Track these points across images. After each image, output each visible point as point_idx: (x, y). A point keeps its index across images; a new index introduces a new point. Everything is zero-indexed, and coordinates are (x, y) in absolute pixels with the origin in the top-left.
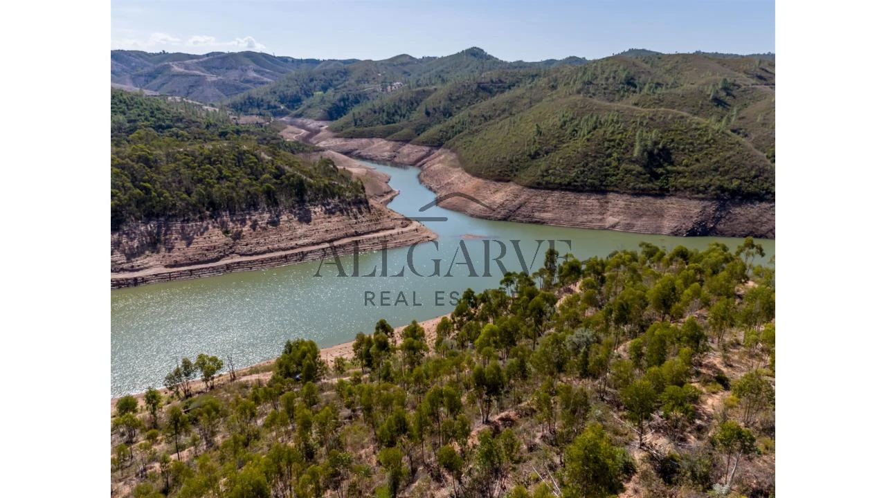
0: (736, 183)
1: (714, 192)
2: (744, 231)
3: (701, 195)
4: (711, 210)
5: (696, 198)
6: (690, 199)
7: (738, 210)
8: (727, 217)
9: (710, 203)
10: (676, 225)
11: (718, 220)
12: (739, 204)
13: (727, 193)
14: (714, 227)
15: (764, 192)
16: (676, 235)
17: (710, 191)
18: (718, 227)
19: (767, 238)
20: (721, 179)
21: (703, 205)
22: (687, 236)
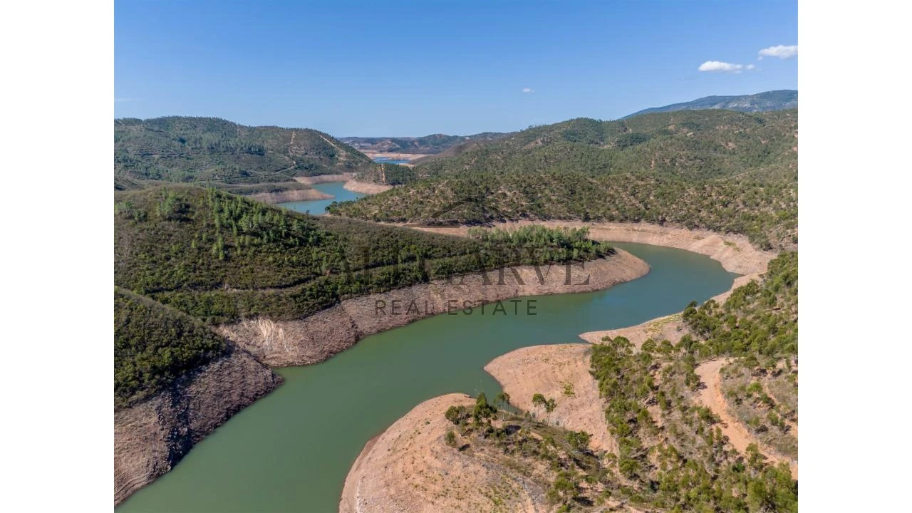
0: (166, 354)
1: (153, 381)
2: (220, 413)
3: (140, 394)
4: (167, 409)
5: (138, 402)
6: (130, 407)
7: (193, 388)
8: (191, 406)
9: (160, 400)
10: (145, 460)
11: (184, 418)
12: (190, 381)
13: (167, 373)
14: (189, 429)
15: (202, 351)
16: (159, 476)
17: (146, 381)
18: (192, 426)
19: (246, 406)
20: (145, 355)
21: (155, 407)
22: (173, 465)
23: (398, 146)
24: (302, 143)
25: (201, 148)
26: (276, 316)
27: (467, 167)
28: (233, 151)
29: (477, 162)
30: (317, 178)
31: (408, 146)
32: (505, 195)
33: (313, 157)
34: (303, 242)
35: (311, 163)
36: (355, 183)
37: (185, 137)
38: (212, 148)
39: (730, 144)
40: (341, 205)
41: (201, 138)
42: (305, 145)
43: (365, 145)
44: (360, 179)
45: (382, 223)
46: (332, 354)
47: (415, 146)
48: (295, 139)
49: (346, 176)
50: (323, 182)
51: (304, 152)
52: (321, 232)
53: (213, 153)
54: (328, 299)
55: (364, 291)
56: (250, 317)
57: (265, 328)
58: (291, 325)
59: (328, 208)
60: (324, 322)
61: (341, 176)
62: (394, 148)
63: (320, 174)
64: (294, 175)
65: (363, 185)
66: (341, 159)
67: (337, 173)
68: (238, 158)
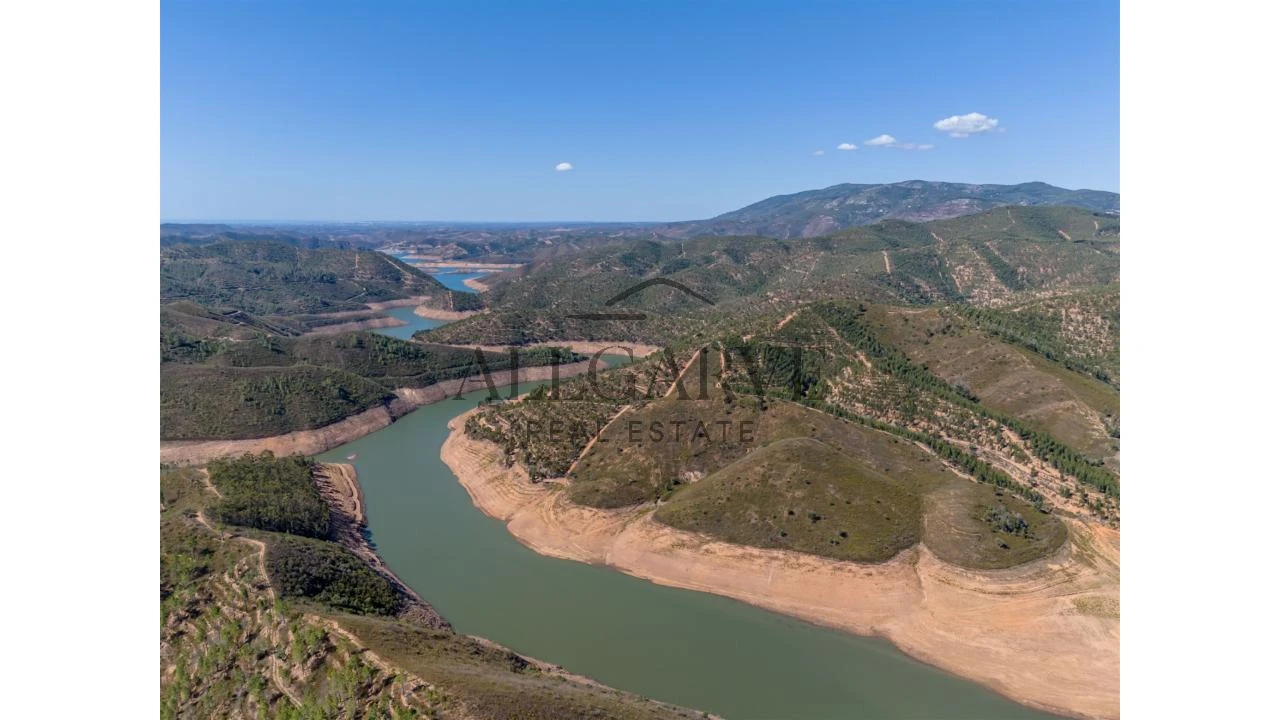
23: (465, 252)
24: (367, 267)
25: (276, 278)
26: (411, 386)
27: (526, 294)
28: (306, 280)
29: (535, 289)
30: (387, 302)
31: (477, 251)
32: (539, 325)
33: (380, 282)
34: (416, 357)
35: (381, 288)
36: (424, 309)
37: (258, 268)
38: (287, 278)
39: (739, 275)
40: (422, 332)
41: (273, 268)
42: (370, 269)
43: (424, 246)
44: (430, 305)
45: (453, 346)
46: (435, 401)
47: (486, 250)
48: (360, 262)
49: (413, 300)
50: (392, 307)
51: (369, 276)
52: (424, 351)
53: (288, 283)
54: (431, 381)
55: (446, 379)
56: (400, 387)
57: (407, 392)
58: (418, 390)
59: (413, 336)
60: (431, 389)
61: (408, 300)
62: (461, 254)
63: (389, 300)
64: (365, 301)
65: (433, 311)
66: (407, 282)
67: (407, 298)
68: (312, 287)
